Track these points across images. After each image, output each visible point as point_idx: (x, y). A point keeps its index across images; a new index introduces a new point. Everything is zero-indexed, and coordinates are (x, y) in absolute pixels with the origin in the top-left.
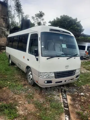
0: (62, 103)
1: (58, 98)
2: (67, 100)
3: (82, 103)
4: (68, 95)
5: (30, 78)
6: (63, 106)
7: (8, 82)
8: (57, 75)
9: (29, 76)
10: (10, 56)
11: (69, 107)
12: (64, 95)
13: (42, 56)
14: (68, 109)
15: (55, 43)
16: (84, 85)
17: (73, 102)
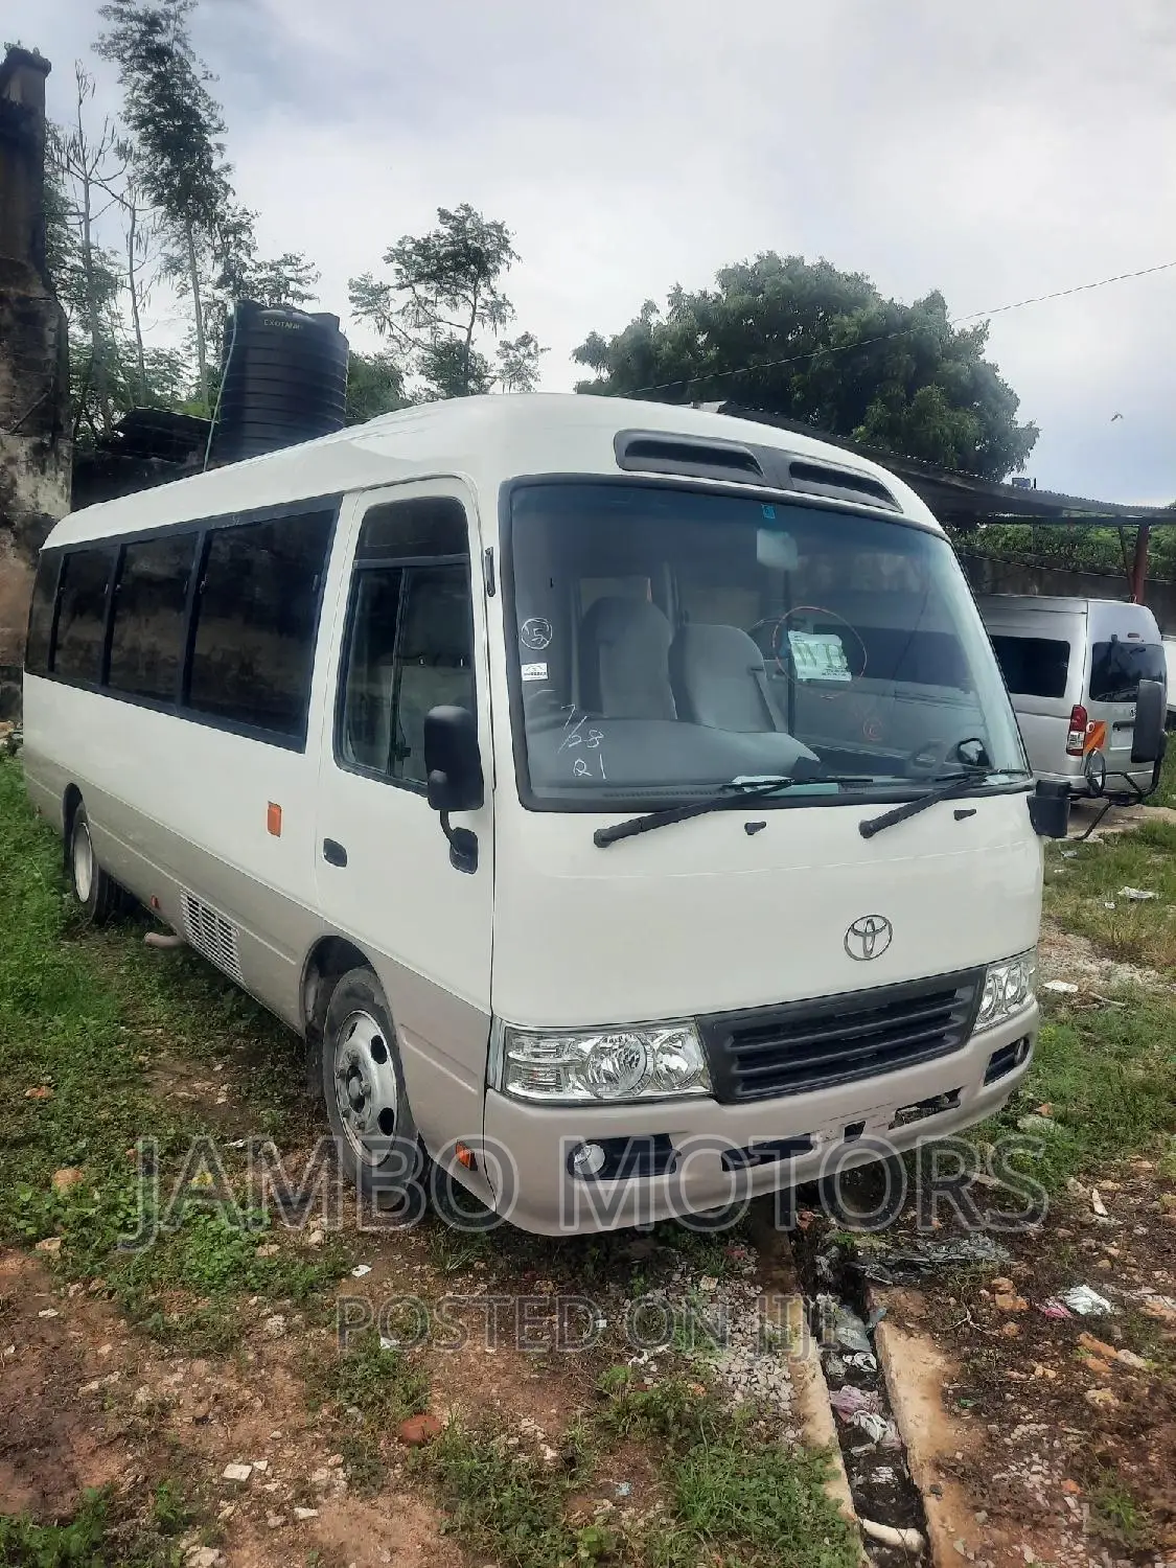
0: (826, 1456)
1: (770, 1375)
2: (887, 1409)
3: (1096, 1436)
4: (899, 1319)
5: (359, 1103)
6: (840, 1492)
7: (64, 1179)
8: (746, 1059)
9: (355, 1070)
10: (73, 795)
11: (931, 1504)
12: (850, 1331)
13: (530, 802)
14: (912, 1537)
15: (681, 618)
16: (1091, 1174)
17: (977, 1434)
